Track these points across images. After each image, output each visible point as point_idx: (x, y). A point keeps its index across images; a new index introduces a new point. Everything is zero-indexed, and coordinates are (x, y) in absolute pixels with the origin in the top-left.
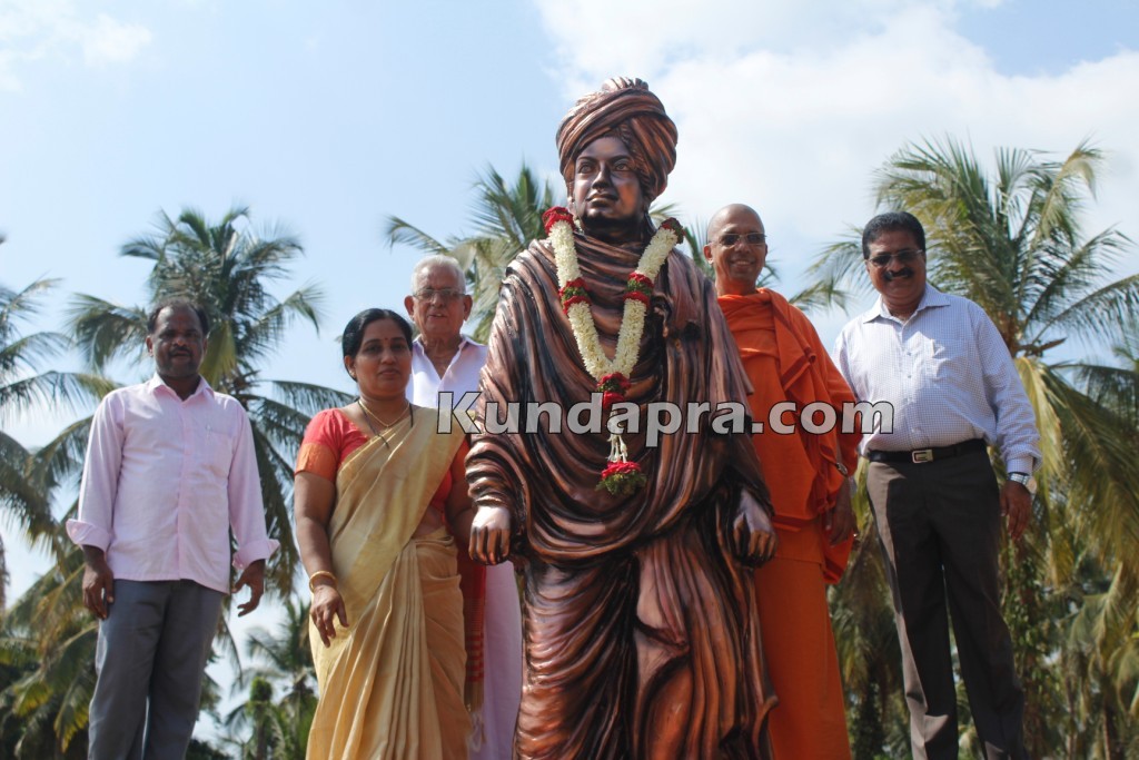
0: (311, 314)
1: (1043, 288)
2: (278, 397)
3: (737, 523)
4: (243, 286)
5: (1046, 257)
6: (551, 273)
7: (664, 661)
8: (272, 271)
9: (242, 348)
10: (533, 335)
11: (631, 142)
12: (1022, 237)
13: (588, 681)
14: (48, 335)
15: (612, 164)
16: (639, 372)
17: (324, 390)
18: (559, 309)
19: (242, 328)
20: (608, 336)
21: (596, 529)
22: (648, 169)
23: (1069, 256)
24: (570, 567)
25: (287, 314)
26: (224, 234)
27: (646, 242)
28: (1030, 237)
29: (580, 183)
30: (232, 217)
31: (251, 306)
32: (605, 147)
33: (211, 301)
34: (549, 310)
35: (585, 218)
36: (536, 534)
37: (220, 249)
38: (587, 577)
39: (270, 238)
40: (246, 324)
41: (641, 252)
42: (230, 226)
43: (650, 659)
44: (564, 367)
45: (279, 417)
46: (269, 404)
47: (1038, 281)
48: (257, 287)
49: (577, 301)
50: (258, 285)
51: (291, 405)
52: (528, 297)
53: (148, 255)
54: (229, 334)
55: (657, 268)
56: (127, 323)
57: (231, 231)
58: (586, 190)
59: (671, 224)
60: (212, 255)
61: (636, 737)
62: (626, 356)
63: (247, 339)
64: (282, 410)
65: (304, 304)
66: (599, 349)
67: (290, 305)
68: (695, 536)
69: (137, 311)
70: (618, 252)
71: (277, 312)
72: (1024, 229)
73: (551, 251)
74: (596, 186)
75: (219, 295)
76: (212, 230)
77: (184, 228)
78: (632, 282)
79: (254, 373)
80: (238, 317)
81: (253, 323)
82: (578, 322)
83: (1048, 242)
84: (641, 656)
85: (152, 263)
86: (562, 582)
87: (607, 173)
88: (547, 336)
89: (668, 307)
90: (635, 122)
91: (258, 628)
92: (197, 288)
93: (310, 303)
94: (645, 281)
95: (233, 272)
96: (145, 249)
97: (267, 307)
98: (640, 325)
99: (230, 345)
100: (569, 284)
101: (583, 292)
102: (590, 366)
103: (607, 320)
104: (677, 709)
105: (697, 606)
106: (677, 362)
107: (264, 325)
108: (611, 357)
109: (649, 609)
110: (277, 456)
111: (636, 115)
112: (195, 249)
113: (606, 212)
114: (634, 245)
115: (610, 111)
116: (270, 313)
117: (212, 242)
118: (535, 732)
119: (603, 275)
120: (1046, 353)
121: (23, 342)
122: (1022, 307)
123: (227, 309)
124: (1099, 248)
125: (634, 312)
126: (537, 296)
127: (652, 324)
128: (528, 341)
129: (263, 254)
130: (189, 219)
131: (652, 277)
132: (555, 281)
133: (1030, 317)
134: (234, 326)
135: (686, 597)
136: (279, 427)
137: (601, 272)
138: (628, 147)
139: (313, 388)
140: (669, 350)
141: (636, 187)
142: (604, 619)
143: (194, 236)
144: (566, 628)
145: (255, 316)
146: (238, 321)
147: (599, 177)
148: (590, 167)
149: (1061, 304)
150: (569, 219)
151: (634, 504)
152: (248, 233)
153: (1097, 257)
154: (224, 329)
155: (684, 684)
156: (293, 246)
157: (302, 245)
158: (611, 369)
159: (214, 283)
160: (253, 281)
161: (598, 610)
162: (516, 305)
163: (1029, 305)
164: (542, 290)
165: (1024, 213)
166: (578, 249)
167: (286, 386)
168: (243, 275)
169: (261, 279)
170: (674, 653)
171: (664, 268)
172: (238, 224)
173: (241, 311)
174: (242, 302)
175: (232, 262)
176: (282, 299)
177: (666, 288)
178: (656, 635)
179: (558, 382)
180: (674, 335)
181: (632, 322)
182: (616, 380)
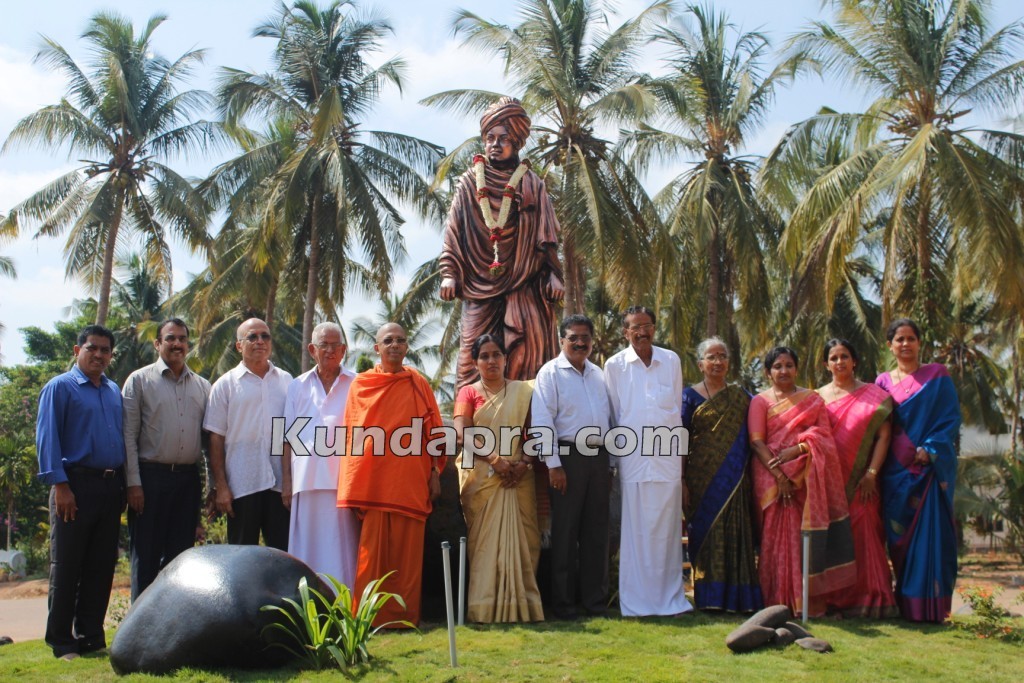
0: (397, 80)
1: (957, 70)
2: (374, 144)
3: (548, 286)
4: (346, 57)
5: (961, 45)
7: (514, 339)
8: (371, 46)
9: (347, 105)
10: (466, 209)
11: (509, 128)
12: (944, 29)
14: (196, 92)
15: (501, 138)
16: (507, 226)
17: (410, 139)
18: (477, 198)
19: (347, 91)
20: (495, 210)
21: (490, 288)
22: (515, 139)
23: (979, 45)
24: (479, 302)
25: (380, 78)
26: (332, 17)
27: (514, 169)
28: (949, 30)
29: (488, 145)
31: (353, 73)
32: (498, 130)
33: (322, 70)
34: (473, 199)
35: (490, 160)
36: (466, 289)
37: (329, 31)
38: (485, 306)
39: (365, 21)
40: (350, 87)
41: (512, 174)
42: (337, 11)
43: (509, 338)
44: (478, 222)
45: (376, 159)
46: (367, 149)
47: (953, 63)
48: (357, 59)
49: (483, 196)
50: (358, 57)
51: (384, 151)
52: (465, 193)
53: (273, 35)
54: (337, 96)
55: (517, 182)
56: (257, 88)
57: (338, 15)
58: (490, 148)
59: (526, 161)
60: (323, 34)
62: (502, 219)
63: (350, 98)
64: (378, 154)
65: (392, 71)
67: (384, 73)
68: (530, 291)
69: (267, 77)
70: (502, 174)
71: (373, 77)
72: (945, 22)
73: (475, 174)
74: (494, 147)
75: (328, 66)
76: (323, 13)
77: (298, 12)
78: (507, 188)
79: (354, 126)
80: (343, 81)
81: (354, 86)
82: (484, 205)
83: (962, 33)
84: (506, 338)
85: (276, 41)
86: (476, 308)
87: (499, 141)
88: (472, 210)
89: (521, 199)
90: (510, 119)
91: (361, 318)
92: (312, 60)
93: (398, 71)
94: (511, 189)
95: (339, 46)
96: (271, 30)
97: (366, 74)
98: (509, 207)
99: (338, 103)
100: (481, 190)
102: (488, 224)
103: (495, 203)
104: (520, 358)
105: (529, 318)
106: (524, 221)
107: (363, 88)
108: (496, 220)
109: (509, 320)
110: (375, 189)
111: (511, 116)
112: (310, 29)
113: (498, 158)
114: (510, 171)
115: (500, 115)
116: (367, 79)
117: (322, 23)
118: (464, 365)
119: (495, 185)
120: (955, 120)
121: (178, 97)
122: (940, 84)
123: (335, 76)
124: (1006, 38)
125: (506, 202)
127: (514, 205)
128: (465, 212)
129: (362, 33)
130: (302, 5)
131: (514, 187)
132: (476, 187)
133: (947, 92)
134: (340, 89)
135: (525, 314)
136: (376, 167)
137: (495, 183)
138: (507, 130)
139: (400, 137)
140: (521, 216)
141: (510, 148)
142: (491, 323)
143: (307, 19)
144: (477, 326)
145: (356, 80)
146: (344, 85)
147: (495, 143)
148: (492, 138)
149: (970, 82)
150: (484, 160)
151: (504, 278)
152: (351, 16)
153: (1004, 45)
154: (333, 92)
155: (522, 349)
156: (386, 26)
157: (393, 26)
158: (495, 225)
159: (324, 56)
160: (355, 54)
161: (489, 320)
162: (460, 196)
163: (946, 83)
165: (947, 9)
166: (486, 172)
167: (377, 134)
168: (347, 49)
169: (360, 53)
170: (518, 337)
171: (521, 181)
172: (341, 10)
173: (346, 77)
174: (346, 70)
175: (338, 39)
176: (376, 67)
177: (521, 191)
178: (512, 330)
179: (476, 229)
180: (522, 210)
181: (506, 205)
182: (497, 230)
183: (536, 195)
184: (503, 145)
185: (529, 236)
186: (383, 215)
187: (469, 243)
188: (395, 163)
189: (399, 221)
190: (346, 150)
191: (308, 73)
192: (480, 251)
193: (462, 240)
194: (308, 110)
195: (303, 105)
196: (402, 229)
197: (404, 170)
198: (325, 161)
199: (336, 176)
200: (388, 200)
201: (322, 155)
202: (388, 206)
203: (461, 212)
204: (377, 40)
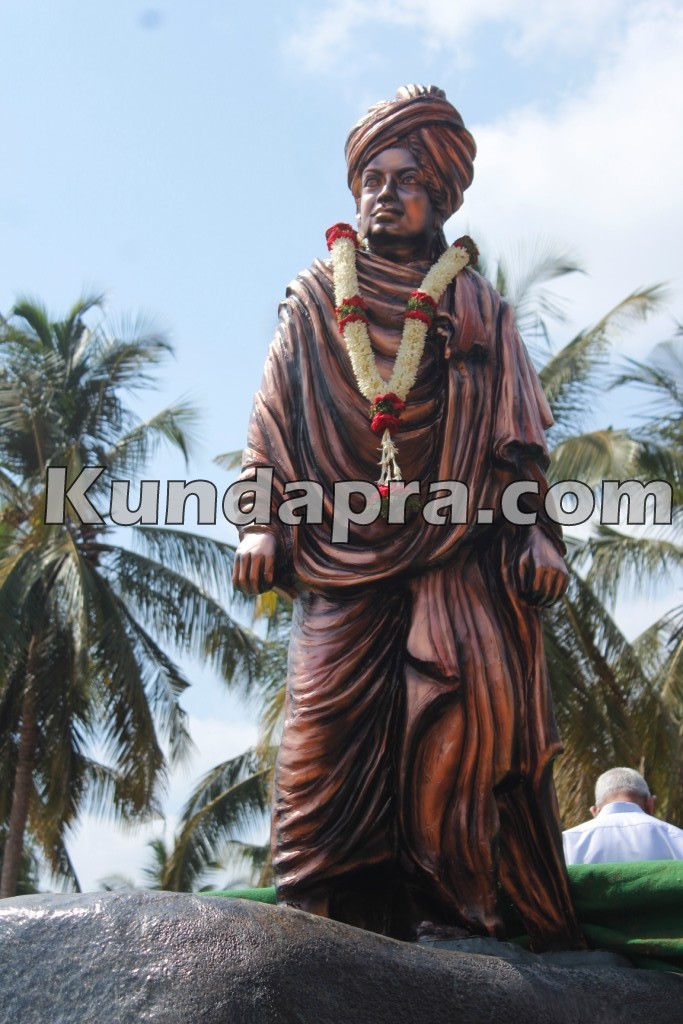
0: (180, 440)
2: (139, 547)
3: (523, 558)
4: (95, 400)
6: (329, 292)
7: (433, 696)
8: (136, 381)
10: (308, 356)
11: (420, 152)
13: (354, 715)
15: (400, 177)
16: (417, 393)
18: (335, 327)
19: (93, 456)
20: (384, 356)
21: (368, 557)
22: (437, 183)
24: (339, 596)
25: (152, 437)
26: (71, 332)
27: (434, 260)
29: (366, 197)
30: (82, 308)
31: (106, 426)
32: (393, 159)
33: (52, 419)
34: (325, 329)
35: (369, 234)
36: (303, 562)
37: (66, 352)
38: (356, 607)
39: (128, 338)
40: (99, 450)
41: (426, 271)
42: (79, 321)
43: (420, 694)
44: (337, 389)
45: (139, 573)
46: (127, 557)
48: (112, 402)
49: (353, 319)
50: (115, 399)
51: (157, 559)
52: (304, 318)
55: (443, 287)
57: (81, 328)
58: (371, 205)
59: (466, 243)
60: (56, 360)
61: (402, 776)
62: (403, 377)
64: (144, 565)
65: (172, 426)
66: (373, 369)
67: (157, 428)
70: (404, 271)
71: (140, 435)
73: (330, 270)
74: (380, 200)
75: (63, 411)
76: (55, 327)
77: (20, 323)
78: (413, 301)
80: (89, 441)
81: (108, 450)
82: (354, 341)
84: (411, 692)
86: (329, 613)
87: (393, 186)
88: (322, 357)
89: (451, 327)
90: (425, 132)
92: (35, 402)
93: (182, 426)
94: (427, 300)
95: (83, 381)
97: (127, 429)
98: (420, 345)
100: (346, 302)
101: (360, 311)
102: (364, 386)
103: (385, 340)
104: (448, 747)
105: (474, 643)
106: (460, 385)
107: (122, 452)
108: (386, 379)
109: (420, 643)
110: (137, 628)
111: (427, 124)
112: (33, 351)
113: (391, 228)
114: (422, 263)
115: (398, 121)
116: (129, 437)
117: (55, 341)
118: (295, 766)
119: (384, 295)
123: (74, 431)
125: (414, 331)
126: (313, 316)
127: (433, 343)
128: (302, 362)
129: (120, 359)
130: (25, 311)
131: (436, 297)
132: (331, 298)
134: (83, 453)
135: (462, 631)
136: (140, 587)
137: (383, 291)
138: (416, 159)
139: (186, 538)
140: (452, 373)
141: (424, 202)
142: (372, 652)
143: (32, 334)
145: (111, 440)
146: (88, 446)
147: (384, 189)
148: (376, 179)
150: (353, 236)
151: (408, 533)
152: (103, 330)
154: (70, 456)
155: (455, 723)
156: (160, 345)
157: (172, 344)
158: (384, 390)
159: (56, 396)
160: (108, 394)
161: (365, 643)
162: (292, 327)
164: (319, 309)
166: (359, 267)
167: (150, 533)
168: (95, 386)
169: (119, 393)
170: (445, 689)
171: (452, 287)
172: (87, 318)
173: (91, 432)
174: (94, 421)
175: (82, 369)
176: (146, 419)
177: (451, 308)
178: (427, 669)
179: (331, 405)
180: (457, 357)
181: (411, 343)
182: (389, 401)
183: (490, 327)
184: (407, 196)
185: (474, 426)
186: (151, 674)
187: (314, 439)
188: (173, 578)
189: (181, 684)
190: (90, 557)
191: (28, 424)
192: (341, 460)
193: (294, 436)
194: (25, 489)
195: (17, 479)
196: (185, 699)
197: (189, 590)
198: (52, 571)
199: (72, 599)
200: (162, 647)
201: (47, 561)
202: (159, 656)
203: (293, 366)
204: (148, 369)
